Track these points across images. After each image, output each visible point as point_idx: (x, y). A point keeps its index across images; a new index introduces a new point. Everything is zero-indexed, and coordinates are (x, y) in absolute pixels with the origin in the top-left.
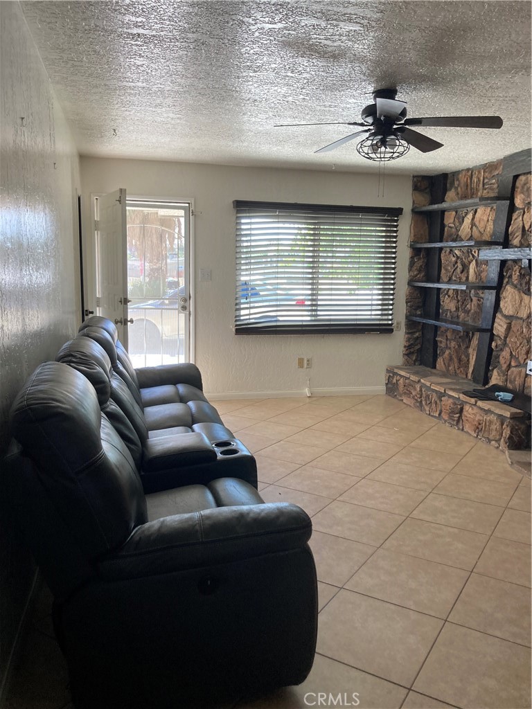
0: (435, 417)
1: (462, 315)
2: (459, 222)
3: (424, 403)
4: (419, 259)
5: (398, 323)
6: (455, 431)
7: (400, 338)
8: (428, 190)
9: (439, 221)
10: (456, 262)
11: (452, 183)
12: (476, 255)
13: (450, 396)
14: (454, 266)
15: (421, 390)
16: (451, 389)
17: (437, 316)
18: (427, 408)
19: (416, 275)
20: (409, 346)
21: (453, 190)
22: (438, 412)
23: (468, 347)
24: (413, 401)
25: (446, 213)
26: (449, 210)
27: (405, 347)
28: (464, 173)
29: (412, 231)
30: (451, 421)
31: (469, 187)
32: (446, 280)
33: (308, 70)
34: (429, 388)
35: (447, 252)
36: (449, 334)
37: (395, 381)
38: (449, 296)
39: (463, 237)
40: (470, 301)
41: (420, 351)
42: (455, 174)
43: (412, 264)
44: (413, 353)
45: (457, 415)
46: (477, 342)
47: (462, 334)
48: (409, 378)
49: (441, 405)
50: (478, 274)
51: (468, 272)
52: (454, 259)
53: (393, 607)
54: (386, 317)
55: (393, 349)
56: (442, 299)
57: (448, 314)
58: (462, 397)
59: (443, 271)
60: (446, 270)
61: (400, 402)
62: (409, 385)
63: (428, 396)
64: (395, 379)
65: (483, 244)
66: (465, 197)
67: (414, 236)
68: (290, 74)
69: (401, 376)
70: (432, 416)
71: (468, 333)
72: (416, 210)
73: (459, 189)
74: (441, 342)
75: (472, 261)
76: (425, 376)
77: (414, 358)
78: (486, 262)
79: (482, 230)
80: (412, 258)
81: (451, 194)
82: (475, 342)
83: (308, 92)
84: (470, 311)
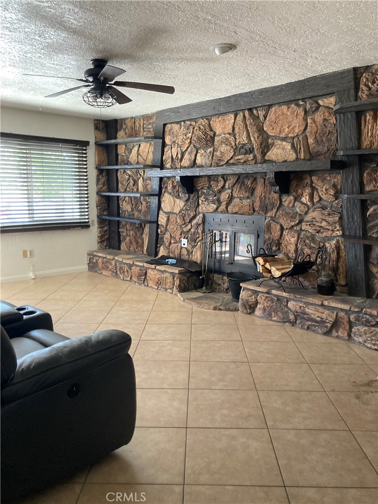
0: (128, 280)
1: (136, 214)
2: (129, 152)
3: (118, 272)
4: (103, 177)
5: (92, 221)
6: (143, 287)
7: (94, 231)
8: (104, 130)
9: (114, 151)
10: (129, 179)
11: (121, 126)
12: (142, 174)
13: (137, 266)
14: (128, 181)
15: (116, 265)
16: (137, 261)
17: (119, 215)
18: (121, 276)
19: (102, 188)
20: (101, 236)
21: (122, 131)
22: (129, 277)
23: (142, 234)
24: (110, 273)
25: (118, 146)
26: (121, 144)
27: (99, 237)
28: (129, 120)
29: (97, 157)
30: (139, 282)
31: (134, 129)
32: (122, 191)
33: (52, 37)
34: (121, 262)
35: (122, 172)
36: (128, 227)
37: (95, 261)
38: (126, 201)
39: (132, 162)
40: (140, 204)
41: (108, 239)
42: (123, 120)
43: (98, 180)
44: (104, 241)
45: (143, 276)
46: (148, 230)
47: (137, 226)
48: (106, 258)
49: (131, 272)
50: (145, 186)
51: (138, 185)
52: (127, 177)
53: (156, 390)
54: (83, 217)
55: (90, 239)
56: (121, 203)
57: (126, 213)
58: (146, 265)
59: (120, 185)
60: (122, 184)
61: (101, 275)
62: (106, 263)
63: (121, 268)
64: (95, 259)
65: (146, 166)
66: (131, 136)
67: (99, 161)
68: (37, 38)
69: (99, 257)
70: (125, 280)
71: (141, 226)
72: (98, 143)
73: (127, 130)
74: (123, 232)
75: (140, 178)
76: (117, 255)
77: (105, 244)
78: (150, 179)
79: (145, 158)
80: (98, 176)
81: (121, 134)
82: (147, 230)
83: (45, 52)
84: (141, 210)
